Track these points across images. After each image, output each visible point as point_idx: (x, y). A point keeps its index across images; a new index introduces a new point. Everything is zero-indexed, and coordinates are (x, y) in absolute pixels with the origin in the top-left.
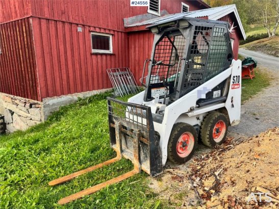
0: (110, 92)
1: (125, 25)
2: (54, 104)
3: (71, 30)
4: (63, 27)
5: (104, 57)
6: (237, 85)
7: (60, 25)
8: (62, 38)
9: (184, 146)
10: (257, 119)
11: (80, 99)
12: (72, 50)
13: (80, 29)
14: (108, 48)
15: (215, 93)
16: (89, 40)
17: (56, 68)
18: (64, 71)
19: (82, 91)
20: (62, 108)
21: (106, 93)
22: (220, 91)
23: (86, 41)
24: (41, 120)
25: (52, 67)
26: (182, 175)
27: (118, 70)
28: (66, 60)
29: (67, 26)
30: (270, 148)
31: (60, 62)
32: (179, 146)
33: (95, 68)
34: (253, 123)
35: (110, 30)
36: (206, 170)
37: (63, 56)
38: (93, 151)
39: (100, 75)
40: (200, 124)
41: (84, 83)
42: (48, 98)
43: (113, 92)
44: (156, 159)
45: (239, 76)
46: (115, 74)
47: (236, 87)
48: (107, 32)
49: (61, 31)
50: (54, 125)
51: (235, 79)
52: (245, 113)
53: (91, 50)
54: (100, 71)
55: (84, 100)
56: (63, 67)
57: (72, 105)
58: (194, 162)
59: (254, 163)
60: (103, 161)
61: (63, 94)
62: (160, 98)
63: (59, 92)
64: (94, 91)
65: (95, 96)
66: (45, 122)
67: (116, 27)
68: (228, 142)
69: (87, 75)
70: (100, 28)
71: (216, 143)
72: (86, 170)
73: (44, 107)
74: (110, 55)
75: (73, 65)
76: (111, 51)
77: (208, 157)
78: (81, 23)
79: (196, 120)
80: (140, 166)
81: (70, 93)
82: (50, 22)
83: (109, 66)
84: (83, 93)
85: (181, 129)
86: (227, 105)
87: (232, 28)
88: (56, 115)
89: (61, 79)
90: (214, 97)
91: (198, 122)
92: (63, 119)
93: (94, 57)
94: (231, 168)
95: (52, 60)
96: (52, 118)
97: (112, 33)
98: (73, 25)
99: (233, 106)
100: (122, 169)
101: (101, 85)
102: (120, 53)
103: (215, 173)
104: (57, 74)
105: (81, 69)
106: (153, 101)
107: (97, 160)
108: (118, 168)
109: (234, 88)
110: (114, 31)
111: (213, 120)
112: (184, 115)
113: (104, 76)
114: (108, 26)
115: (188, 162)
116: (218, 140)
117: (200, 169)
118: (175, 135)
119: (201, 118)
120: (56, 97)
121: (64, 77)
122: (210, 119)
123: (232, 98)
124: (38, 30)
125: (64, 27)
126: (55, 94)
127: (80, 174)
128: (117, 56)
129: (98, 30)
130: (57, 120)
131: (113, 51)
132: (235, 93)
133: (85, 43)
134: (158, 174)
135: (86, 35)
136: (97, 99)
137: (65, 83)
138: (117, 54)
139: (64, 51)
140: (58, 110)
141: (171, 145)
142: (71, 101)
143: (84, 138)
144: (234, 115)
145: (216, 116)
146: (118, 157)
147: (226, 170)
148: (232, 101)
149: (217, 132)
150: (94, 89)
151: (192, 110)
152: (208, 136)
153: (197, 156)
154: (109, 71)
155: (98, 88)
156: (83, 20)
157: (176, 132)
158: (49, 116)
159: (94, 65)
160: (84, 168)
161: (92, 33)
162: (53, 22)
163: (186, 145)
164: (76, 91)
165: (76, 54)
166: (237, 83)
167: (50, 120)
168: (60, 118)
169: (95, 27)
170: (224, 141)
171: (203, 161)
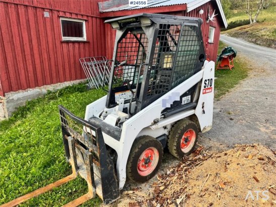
0: (85, 84)
1: (101, 10)
2: (19, 99)
3: (36, 15)
4: (25, 12)
5: (77, 45)
6: (209, 89)
7: (22, 10)
8: (25, 25)
9: (146, 163)
10: (231, 119)
11: (49, 92)
12: (38, 38)
13: (47, 14)
14: (81, 35)
15: (184, 99)
16: (59, 26)
17: (20, 58)
18: (29, 62)
19: (52, 82)
20: (29, 103)
21: (80, 84)
22: (190, 96)
23: (55, 28)
24: (5, 117)
25: (15, 58)
26: (143, 199)
27: (92, 59)
28: (32, 49)
29: (30, 10)
30: (237, 175)
31: (24, 51)
32: (141, 163)
33: (66, 58)
34: (227, 124)
35: (82, 15)
36: (169, 192)
37: (28, 46)
38: (46, 166)
39: (72, 65)
40: (167, 134)
41: (54, 75)
42: (12, 92)
43: (88, 83)
44: (111, 185)
45: (212, 79)
46: (89, 64)
47: (207, 91)
48: (80, 17)
49: (24, 16)
50: (19, 122)
51: (207, 83)
52: (220, 111)
53: (60, 38)
54: (72, 61)
55: (54, 93)
56: (28, 57)
57: (40, 100)
58: (158, 179)
59: (219, 194)
60: (55, 180)
61: (29, 86)
62: (125, 103)
63: (25, 85)
64: (65, 82)
65: (67, 88)
66: (9, 119)
67: (90, 12)
68: (198, 152)
69: (56, 65)
70: (71, 13)
71: (184, 154)
72: (32, 193)
73: (8, 102)
74: (84, 42)
75: (41, 55)
76: (84, 38)
77: (173, 172)
78: (48, 7)
79: (163, 129)
80: (94, 190)
81: (38, 86)
82: (9, 6)
83: (82, 54)
84: (53, 85)
85: (142, 145)
86: (198, 111)
87: (213, 15)
88: (21, 112)
89: (26, 70)
90: (183, 103)
91: (166, 132)
92: (29, 116)
93: (64, 45)
94: (194, 196)
95: (13, 50)
96: (17, 114)
97: (85, 18)
98: (38, 10)
99: (204, 112)
100: (76, 191)
101: (73, 76)
102: (95, 40)
103: (177, 200)
104: (21, 65)
105: (49, 59)
106: (117, 107)
107: (49, 179)
108: (70, 191)
109: (205, 93)
110: (88, 16)
111: (181, 130)
112: (148, 128)
113: (77, 66)
114: (80, 11)
115: (152, 179)
116: (186, 150)
117: (163, 190)
118: (136, 153)
119: (169, 127)
120: (21, 91)
121: (30, 68)
122: (177, 128)
123: (203, 103)
125: (27, 11)
126: (20, 87)
127: (23, 201)
128: (92, 44)
129: (68, 15)
130: (22, 116)
131: (87, 38)
132: (207, 98)
133: (53, 29)
134: (113, 201)
135: (54, 21)
136: (69, 91)
137: (31, 75)
138: (91, 41)
139: (29, 39)
140: (24, 105)
141: (130, 165)
142: (40, 94)
143: (42, 146)
144: (205, 122)
145: (185, 126)
146: (74, 175)
147: (188, 197)
148: (203, 107)
149: (186, 142)
150: (65, 80)
151: (155, 122)
152: (175, 148)
153: (163, 170)
154: (82, 61)
155: (71, 79)
156: (50, 4)
157: (137, 150)
158: (14, 113)
159: (66, 54)
160: (30, 192)
161: (61, 19)
162: (13, 6)
163: (149, 162)
164: (45, 83)
165: (43, 43)
166: (209, 87)
167: (15, 117)
168: (27, 114)
169: (65, 12)
170: (193, 151)
171: (167, 179)
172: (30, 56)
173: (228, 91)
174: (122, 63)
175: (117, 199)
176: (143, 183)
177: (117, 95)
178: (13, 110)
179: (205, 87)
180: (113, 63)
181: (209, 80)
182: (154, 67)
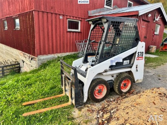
0: (77, 54)
1: (89, 15)
2: (43, 59)
3: (56, 18)
4: (51, 16)
5: (75, 34)
6: (141, 57)
7: (50, 15)
8: (50, 22)
9: (99, 92)
10: (159, 79)
11: (59, 57)
12: (56, 29)
13: (61, 17)
14: (77, 28)
15: (125, 62)
16: (66, 23)
17: (46, 39)
18: (50, 41)
19: (60, 52)
20: (48, 62)
21: (74, 54)
22: (129, 61)
23: (65, 24)
24: (36, 67)
25: (44, 38)
26: (95, 109)
27: (82, 41)
28: (52, 35)
29: (54, 15)
30: (145, 100)
31: (49, 36)
32: (96, 92)
33: (68, 40)
34: (155, 81)
35: (79, 18)
36: (109, 108)
37: (51, 33)
38: (51, 88)
39: (71, 44)
40: (114, 80)
41: (62, 48)
42: (41, 55)
43: (78, 54)
44: (79, 98)
45: (143, 52)
46: (80, 44)
47: (139, 59)
48: (77, 19)
49: (50, 18)
50: (42, 70)
51: (140, 54)
52: (154, 75)
53: (67, 30)
54: (72, 42)
55: (61, 58)
56: (50, 39)
57: (53, 60)
58: (105, 102)
59: (133, 109)
60: (55, 95)
61: (49, 53)
62: (92, 62)
63: (47, 52)
64: (67, 53)
65: (67, 56)
66: (38, 69)
67: (83, 16)
68: (131, 93)
69: (63, 44)
70: (73, 17)
71: (123, 92)
72: (44, 99)
73: (38, 60)
74: (79, 32)
75: (56, 38)
76: (79, 30)
77: (114, 100)
78: (62, 14)
79: (111, 77)
80: (71, 101)
81: (53, 54)
82: (44, 13)
83: (77, 39)
84: (61, 54)
85: (97, 82)
86: (133, 69)
87: (159, 17)
88: (44, 66)
89: (49, 45)
90: (124, 64)
91: (113, 79)
92: (47, 68)
93: (68, 33)
94: (121, 110)
96: (42, 67)
97: (80, 19)
98: (57, 15)
99: (137, 70)
100: (63, 101)
101: (71, 50)
102: (85, 32)
103: (112, 111)
104: (46, 42)
105: (60, 40)
106: (88, 63)
107: (52, 94)
108: (61, 100)
109: (138, 60)
110: (82, 18)
111: (121, 78)
112: (100, 74)
113: (74, 45)
114: (78, 16)
115: (102, 102)
116: (124, 90)
117: (107, 107)
119: (115, 76)
120: (45, 55)
121: (51, 44)
123: (137, 65)
124: (37, 17)
125: (52, 16)
126: (45, 53)
127: (39, 101)
128: (83, 33)
129: (72, 18)
130: (44, 68)
131: (80, 30)
133: (63, 25)
134: (80, 107)
135: (64, 21)
136: (68, 58)
137: (51, 47)
138: (82, 32)
139: (51, 29)
140: (46, 62)
141: (90, 91)
142: (54, 58)
143: (51, 81)
144: (138, 76)
145: (124, 76)
146: (64, 94)
147: (117, 110)
148: (137, 68)
149: (125, 86)
150: (67, 52)
151: (106, 71)
152: (117, 88)
153: (109, 99)
154: (77, 42)
155: (70, 52)
156: (63, 12)
157: (94, 84)
158: (41, 66)
159: (68, 38)
160: (43, 98)
161: (68, 20)
162: (46, 13)
163: (101, 92)
164: (57, 52)
165: (58, 31)
166: (141, 56)
167: (41, 68)
168: (46, 67)
169: (70, 16)
170: (129, 92)
171: (110, 103)
172: (51, 38)
173: (163, 64)
174: (92, 41)
175: (82, 106)
176: (97, 103)
177: (89, 57)
178: (40, 64)
179: (138, 56)
180: (88, 41)
181: (141, 52)
182: (107, 43)
